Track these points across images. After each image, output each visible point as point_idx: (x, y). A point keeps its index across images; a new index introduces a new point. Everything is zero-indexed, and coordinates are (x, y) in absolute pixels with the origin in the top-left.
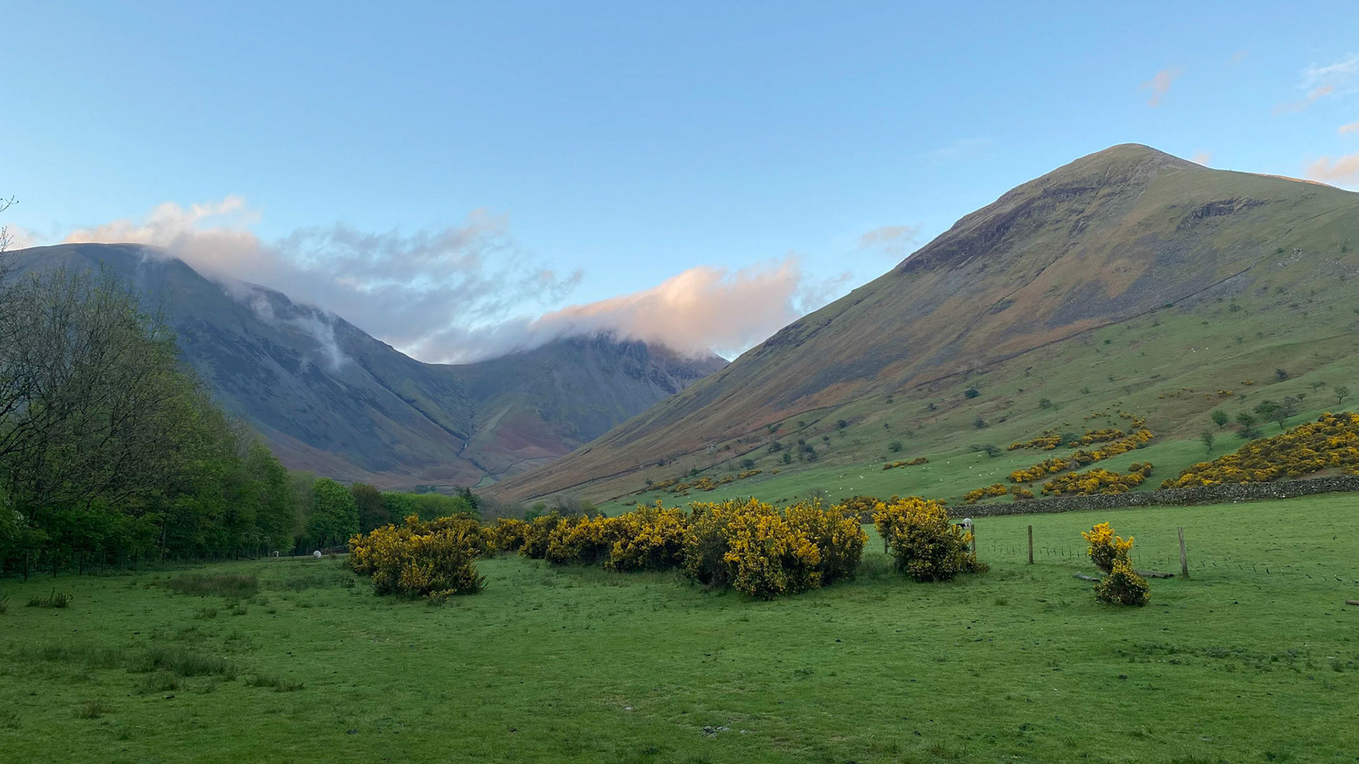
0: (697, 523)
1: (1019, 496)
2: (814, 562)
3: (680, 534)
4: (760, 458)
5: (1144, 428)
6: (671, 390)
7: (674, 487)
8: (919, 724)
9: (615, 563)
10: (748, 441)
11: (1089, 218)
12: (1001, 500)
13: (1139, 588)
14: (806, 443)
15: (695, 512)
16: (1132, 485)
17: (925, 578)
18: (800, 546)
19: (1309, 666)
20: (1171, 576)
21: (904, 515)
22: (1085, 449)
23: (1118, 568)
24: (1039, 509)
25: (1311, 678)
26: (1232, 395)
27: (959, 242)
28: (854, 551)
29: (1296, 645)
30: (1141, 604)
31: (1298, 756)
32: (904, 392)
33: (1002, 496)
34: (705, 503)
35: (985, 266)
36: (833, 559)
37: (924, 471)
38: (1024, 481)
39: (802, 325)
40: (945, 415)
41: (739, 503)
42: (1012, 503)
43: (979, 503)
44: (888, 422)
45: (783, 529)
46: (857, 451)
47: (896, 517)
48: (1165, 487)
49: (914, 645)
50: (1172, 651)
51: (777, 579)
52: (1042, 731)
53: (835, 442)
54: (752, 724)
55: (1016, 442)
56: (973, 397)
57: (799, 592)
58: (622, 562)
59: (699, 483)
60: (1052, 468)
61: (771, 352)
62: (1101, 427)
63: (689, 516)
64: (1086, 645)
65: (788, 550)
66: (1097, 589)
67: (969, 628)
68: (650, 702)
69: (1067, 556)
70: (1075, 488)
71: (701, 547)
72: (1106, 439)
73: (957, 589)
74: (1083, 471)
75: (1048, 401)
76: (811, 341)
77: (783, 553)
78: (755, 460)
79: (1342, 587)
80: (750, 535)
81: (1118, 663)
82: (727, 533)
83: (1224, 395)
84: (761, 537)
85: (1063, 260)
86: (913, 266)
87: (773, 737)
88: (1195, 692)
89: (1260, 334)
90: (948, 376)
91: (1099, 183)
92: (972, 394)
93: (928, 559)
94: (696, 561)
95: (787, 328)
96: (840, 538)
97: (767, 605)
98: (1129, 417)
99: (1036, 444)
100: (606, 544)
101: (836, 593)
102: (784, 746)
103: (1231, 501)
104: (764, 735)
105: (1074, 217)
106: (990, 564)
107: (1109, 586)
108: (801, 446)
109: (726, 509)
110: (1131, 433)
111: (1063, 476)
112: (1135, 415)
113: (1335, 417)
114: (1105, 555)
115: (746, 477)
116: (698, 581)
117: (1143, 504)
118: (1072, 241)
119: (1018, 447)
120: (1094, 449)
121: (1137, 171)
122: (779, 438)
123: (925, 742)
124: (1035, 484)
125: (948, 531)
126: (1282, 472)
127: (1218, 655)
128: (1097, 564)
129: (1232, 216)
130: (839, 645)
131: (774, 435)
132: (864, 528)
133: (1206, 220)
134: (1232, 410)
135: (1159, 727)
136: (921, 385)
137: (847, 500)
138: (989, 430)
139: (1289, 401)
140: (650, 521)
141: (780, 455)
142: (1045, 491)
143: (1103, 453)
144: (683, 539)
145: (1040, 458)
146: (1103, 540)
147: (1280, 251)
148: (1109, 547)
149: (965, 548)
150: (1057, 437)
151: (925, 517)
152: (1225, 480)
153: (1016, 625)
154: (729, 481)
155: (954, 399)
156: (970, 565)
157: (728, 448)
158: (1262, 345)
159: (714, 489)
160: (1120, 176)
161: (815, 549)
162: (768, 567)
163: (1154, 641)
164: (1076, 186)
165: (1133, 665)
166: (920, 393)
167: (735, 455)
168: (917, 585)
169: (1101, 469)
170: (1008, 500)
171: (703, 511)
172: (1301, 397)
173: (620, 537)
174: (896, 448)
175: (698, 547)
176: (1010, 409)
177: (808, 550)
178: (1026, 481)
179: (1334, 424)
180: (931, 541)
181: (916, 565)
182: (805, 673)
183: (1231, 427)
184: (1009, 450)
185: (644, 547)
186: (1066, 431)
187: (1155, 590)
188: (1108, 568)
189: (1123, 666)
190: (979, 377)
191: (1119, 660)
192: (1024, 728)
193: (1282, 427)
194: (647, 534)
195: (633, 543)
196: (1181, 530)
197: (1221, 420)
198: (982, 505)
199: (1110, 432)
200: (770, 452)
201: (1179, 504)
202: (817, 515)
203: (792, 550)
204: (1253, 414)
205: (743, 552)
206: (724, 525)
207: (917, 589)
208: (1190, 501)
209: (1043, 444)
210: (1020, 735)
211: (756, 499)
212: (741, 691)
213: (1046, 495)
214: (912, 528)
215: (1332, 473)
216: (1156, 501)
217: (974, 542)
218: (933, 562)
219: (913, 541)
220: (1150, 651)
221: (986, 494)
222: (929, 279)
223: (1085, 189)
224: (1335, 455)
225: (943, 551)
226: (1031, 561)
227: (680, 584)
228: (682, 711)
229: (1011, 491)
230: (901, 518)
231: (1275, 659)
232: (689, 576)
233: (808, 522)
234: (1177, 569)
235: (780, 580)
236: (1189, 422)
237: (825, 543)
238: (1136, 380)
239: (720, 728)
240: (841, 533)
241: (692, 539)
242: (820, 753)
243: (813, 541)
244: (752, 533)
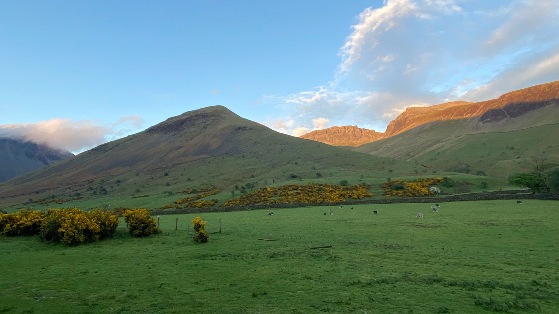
0: (48, 217)
1: (177, 208)
2: (97, 231)
3: (40, 221)
4: (83, 193)
5: (217, 189)
6: (47, 164)
7: (43, 202)
8: (125, 287)
9: (6, 233)
10: (79, 186)
11: (208, 125)
12: (171, 209)
13: (206, 237)
14: (103, 188)
15: (49, 212)
16: (211, 205)
17: (139, 236)
18: (92, 225)
19: (246, 257)
20: (216, 233)
21: (135, 214)
22: (199, 194)
23: (201, 231)
24: (183, 212)
25: (246, 261)
26: (240, 181)
27: (168, 126)
28: (114, 227)
29: (244, 252)
30: (206, 242)
31: (238, 284)
32: (143, 172)
33: (172, 208)
34: (53, 209)
35: (175, 134)
36: (105, 230)
37: (147, 199)
38: (180, 203)
39: (107, 145)
40: (156, 181)
41: (69, 209)
42: (174, 210)
43: (164, 210)
44: (136, 182)
45: (86, 219)
46: (123, 191)
47: (132, 215)
48: (220, 206)
49: (130, 260)
50: (212, 256)
51: (80, 238)
52: (167, 285)
53: (115, 188)
54: (57, 294)
55: (178, 191)
56: (167, 175)
57: (90, 242)
58: (10, 232)
59: (55, 201)
60: (189, 200)
61: (93, 153)
62: (204, 187)
63: (46, 214)
64: (187, 256)
65: (87, 227)
66: (194, 238)
67: (151, 252)
68: (10, 290)
69: (187, 227)
70: (195, 206)
71: (48, 226)
72: (206, 191)
73: (150, 239)
74: (198, 201)
75: (190, 179)
76: (111, 151)
77: (84, 228)
78: (81, 193)
79: (258, 235)
80: (71, 221)
81: (196, 261)
82: (61, 221)
83: (238, 180)
84: (76, 222)
85: (199, 136)
86: (152, 130)
87: (65, 298)
88: (216, 268)
89: (249, 164)
90: (159, 168)
91: (212, 115)
92: (166, 175)
93: (141, 229)
94: (45, 232)
95: (101, 145)
96: (109, 222)
97: (74, 248)
98: (213, 185)
99: (185, 192)
100: (3, 225)
101: (104, 242)
102: (68, 301)
103: (236, 211)
104: (61, 298)
105: (204, 124)
106: (163, 230)
107: (198, 237)
108: (101, 189)
109: (63, 212)
110: (213, 190)
111: (191, 202)
112: (215, 185)
113: (264, 188)
114: (198, 227)
115: (76, 199)
116: (46, 239)
117: (213, 211)
118: (202, 131)
119: (179, 192)
120: (202, 194)
121: (222, 114)
122: (92, 185)
123: (126, 293)
124: (183, 204)
125: (149, 220)
126: (250, 203)
127: (224, 256)
128: (195, 230)
129: (245, 131)
130: (101, 261)
131: (90, 184)
132: (119, 219)
133: (239, 131)
134: (240, 185)
135: (203, 280)
136: (150, 170)
137: (117, 209)
138: (170, 186)
139: (254, 183)
140: (27, 216)
141: (92, 192)
142: (186, 207)
143: (204, 196)
144: (41, 223)
145: (186, 196)
146: (198, 222)
147: (256, 143)
148: (199, 224)
149: (155, 226)
150: (191, 190)
151: (142, 215)
152: (236, 204)
153: (167, 250)
154: (68, 201)
155: (160, 176)
156: (155, 231)
157: (70, 188)
158: (249, 167)
159: (61, 203)
160: (218, 115)
161: (98, 226)
162: (77, 234)
163: (207, 253)
164: (205, 115)
165: (200, 261)
166: (149, 173)
167: (73, 191)
168: (136, 238)
169: (203, 200)
170: (174, 209)
171: (52, 212)
172: (257, 182)
173: (10, 222)
174: (138, 191)
175: (47, 226)
176: (178, 180)
177: (95, 227)
178: (180, 204)
179: (263, 190)
180: (143, 223)
181: (137, 231)
182: (85, 272)
183: (239, 190)
184: (176, 193)
185: (21, 226)
186: (194, 188)
187: (211, 237)
188: (198, 231)
189: (197, 262)
190: (169, 169)
191: (196, 260)
192: (162, 285)
193: (251, 191)
194: (24, 221)
195: (16, 225)
196: (220, 219)
197: (237, 187)
198: (165, 211)
199: (207, 189)
200: (88, 190)
201: (223, 211)
202: (101, 214)
203: (89, 227)
204: (245, 186)
205: (67, 228)
206: (61, 218)
207: (136, 240)
208: (226, 210)
209: (187, 192)
210: (160, 287)
211: (76, 208)
212: (55, 282)
213: (186, 208)
214: (137, 219)
215: (262, 203)
216: (217, 210)
217: (158, 224)
218: (142, 230)
219: (136, 223)
220: (205, 256)
221: (167, 207)
222: (156, 136)
223: (207, 116)
224: (263, 198)
225: (147, 226)
226: (176, 229)
227: (37, 241)
228: (25, 292)
229: (175, 206)
230: (133, 215)
231: (238, 256)
232: (41, 238)
233: (97, 217)
234: (218, 231)
235: (82, 238)
236: (229, 188)
237: (103, 224)
238: (216, 174)
239: (42, 297)
240: (109, 221)
241: (45, 223)
242: (83, 302)
243: (98, 224)
244: (72, 221)
